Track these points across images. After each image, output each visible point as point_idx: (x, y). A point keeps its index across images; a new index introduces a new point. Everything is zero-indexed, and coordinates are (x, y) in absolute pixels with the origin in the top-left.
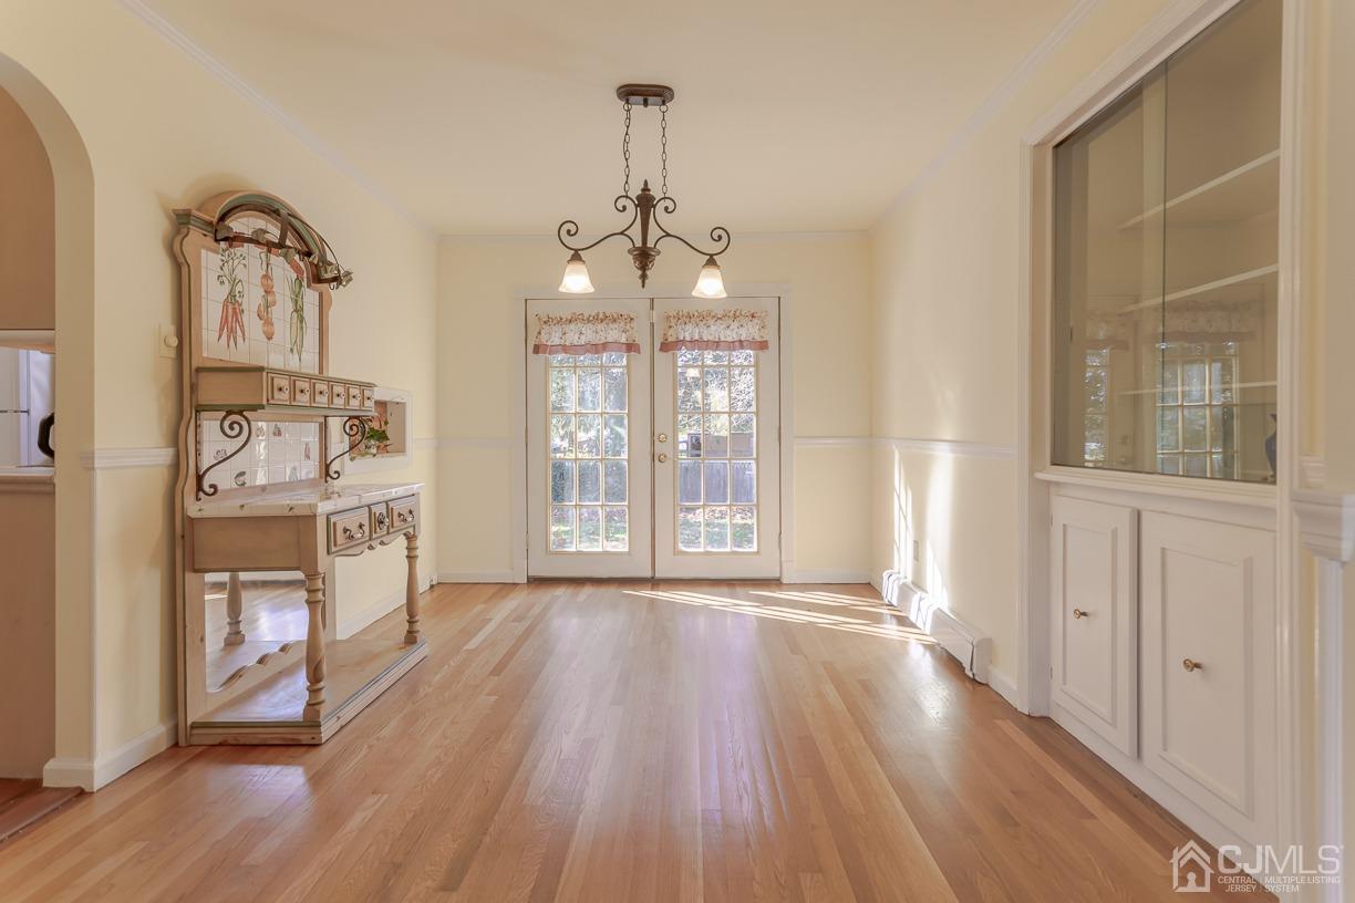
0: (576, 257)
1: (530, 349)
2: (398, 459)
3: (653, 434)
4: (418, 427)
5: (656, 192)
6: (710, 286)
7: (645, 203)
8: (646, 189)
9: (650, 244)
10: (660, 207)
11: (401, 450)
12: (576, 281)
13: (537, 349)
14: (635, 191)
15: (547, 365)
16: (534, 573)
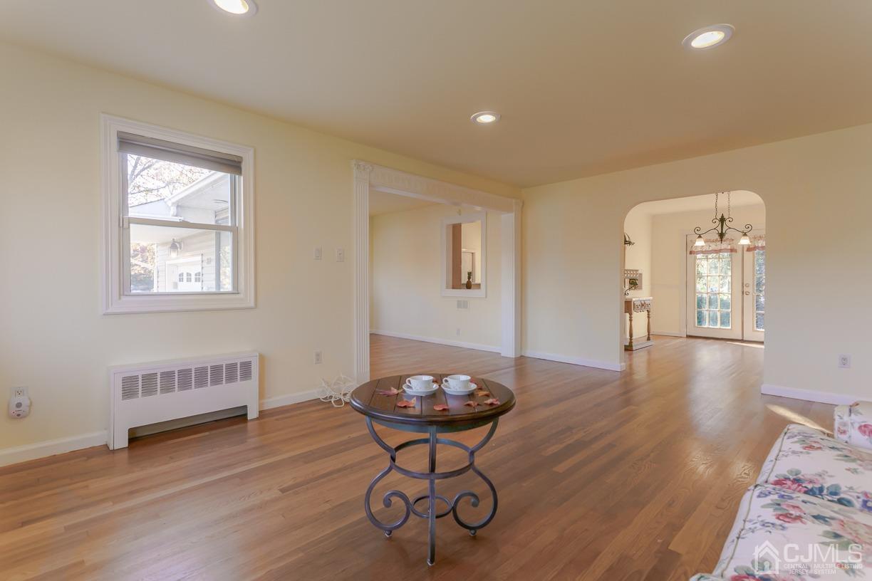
0: (700, 237)
1: (688, 252)
2: (640, 291)
3: (743, 284)
4: (646, 282)
5: (726, 217)
6: (745, 241)
7: (722, 220)
8: (722, 216)
9: (724, 232)
10: (727, 221)
11: (641, 288)
12: (700, 243)
13: (691, 253)
14: (719, 217)
15: (695, 258)
16: (688, 334)
